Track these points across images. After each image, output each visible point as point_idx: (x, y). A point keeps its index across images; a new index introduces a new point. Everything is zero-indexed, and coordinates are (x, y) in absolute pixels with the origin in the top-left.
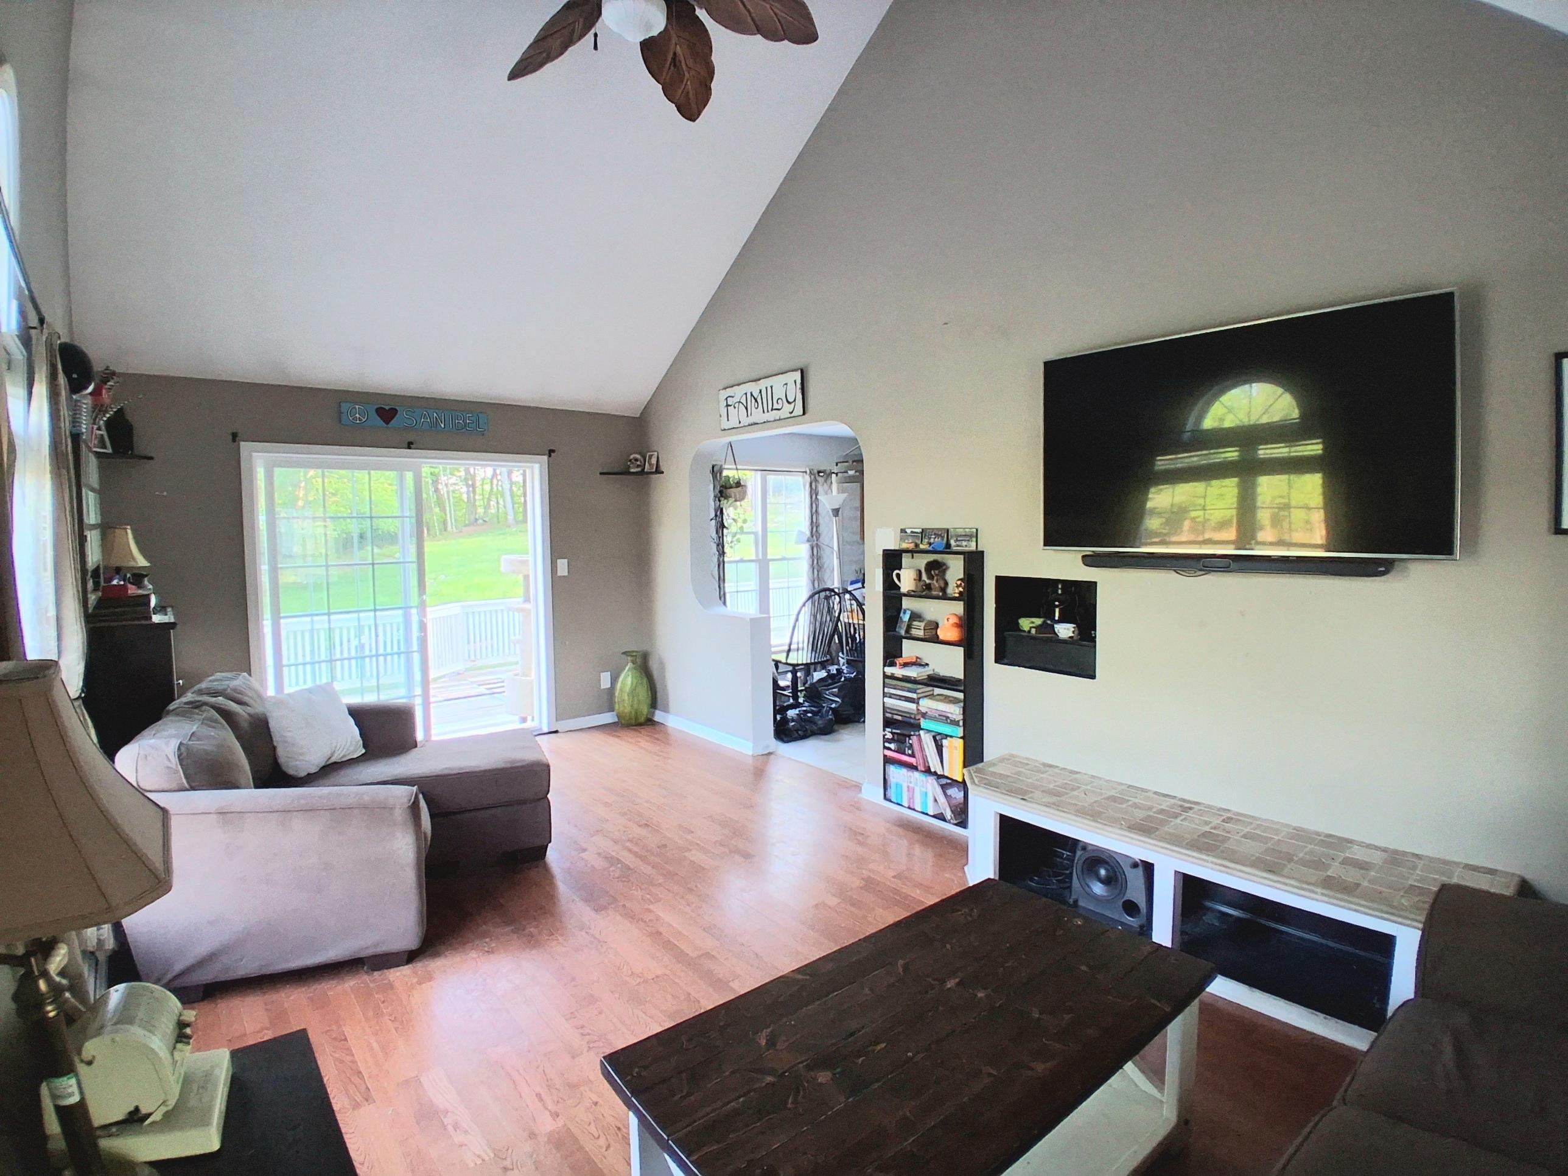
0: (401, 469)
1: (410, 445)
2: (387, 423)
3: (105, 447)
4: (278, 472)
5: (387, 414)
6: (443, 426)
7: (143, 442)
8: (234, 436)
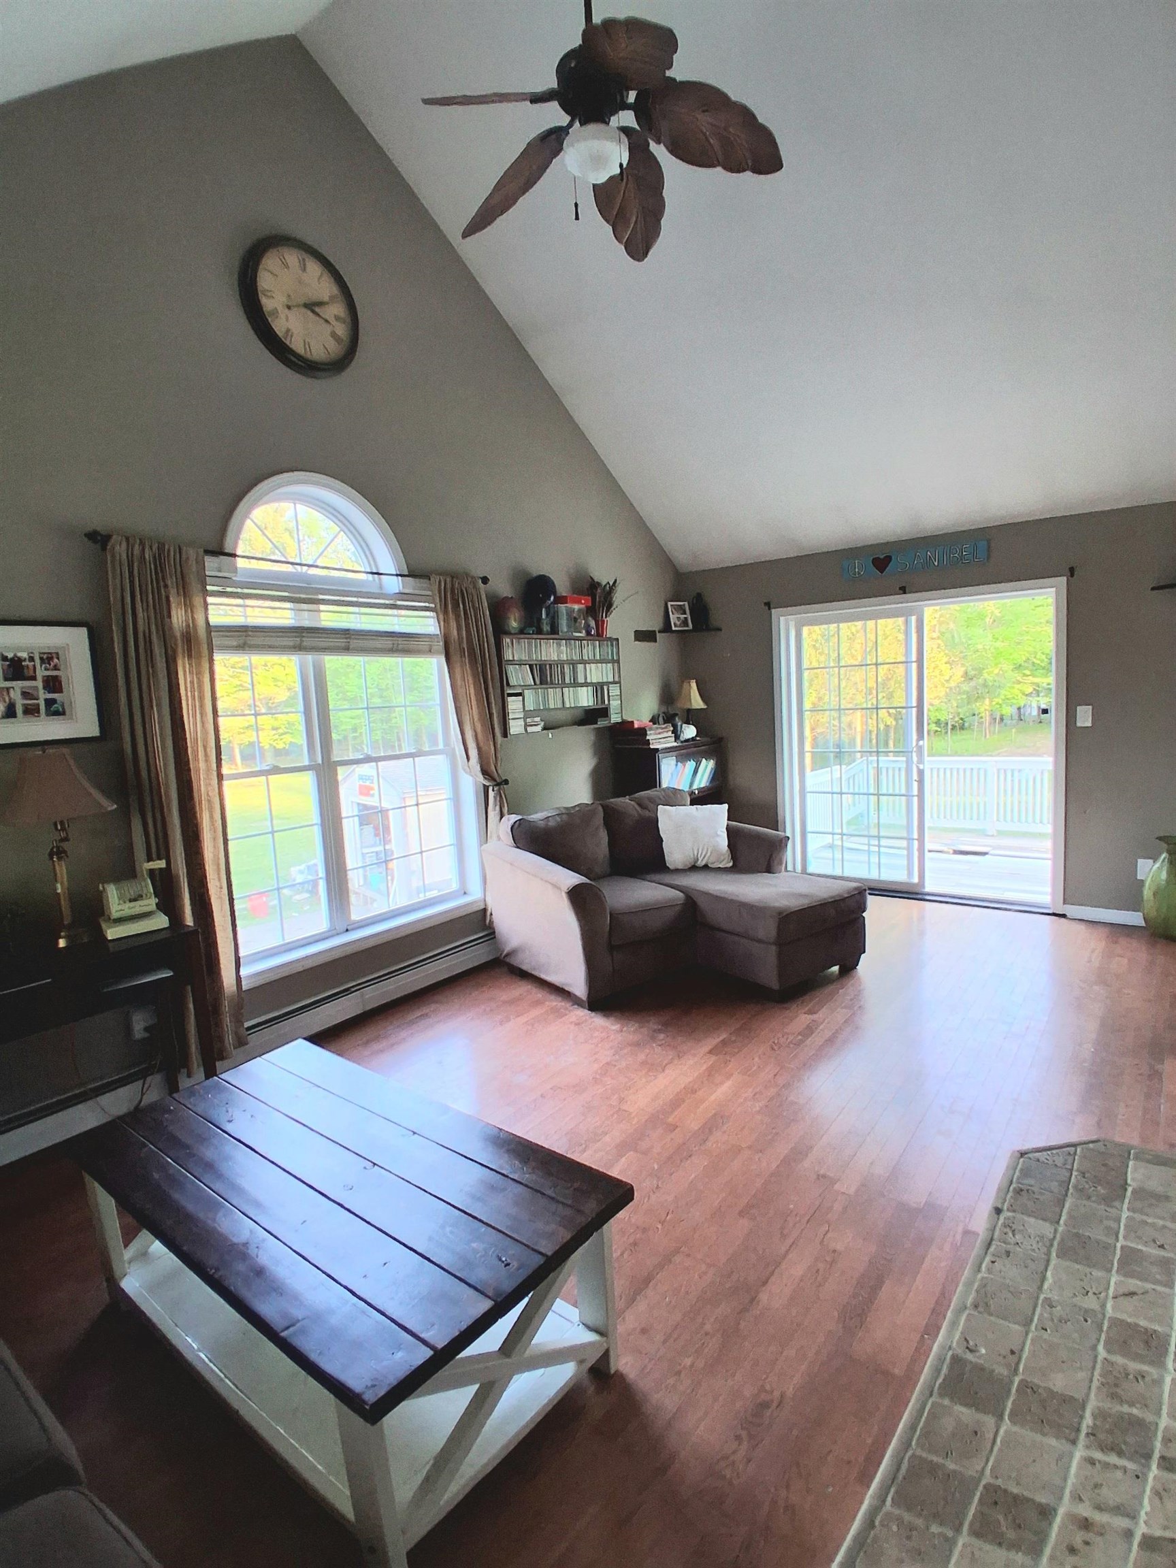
0: (906, 614)
1: (903, 590)
2: (882, 573)
3: (688, 626)
4: (805, 630)
5: (881, 563)
6: (936, 564)
7: (717, 617)
8: (768, 605)
